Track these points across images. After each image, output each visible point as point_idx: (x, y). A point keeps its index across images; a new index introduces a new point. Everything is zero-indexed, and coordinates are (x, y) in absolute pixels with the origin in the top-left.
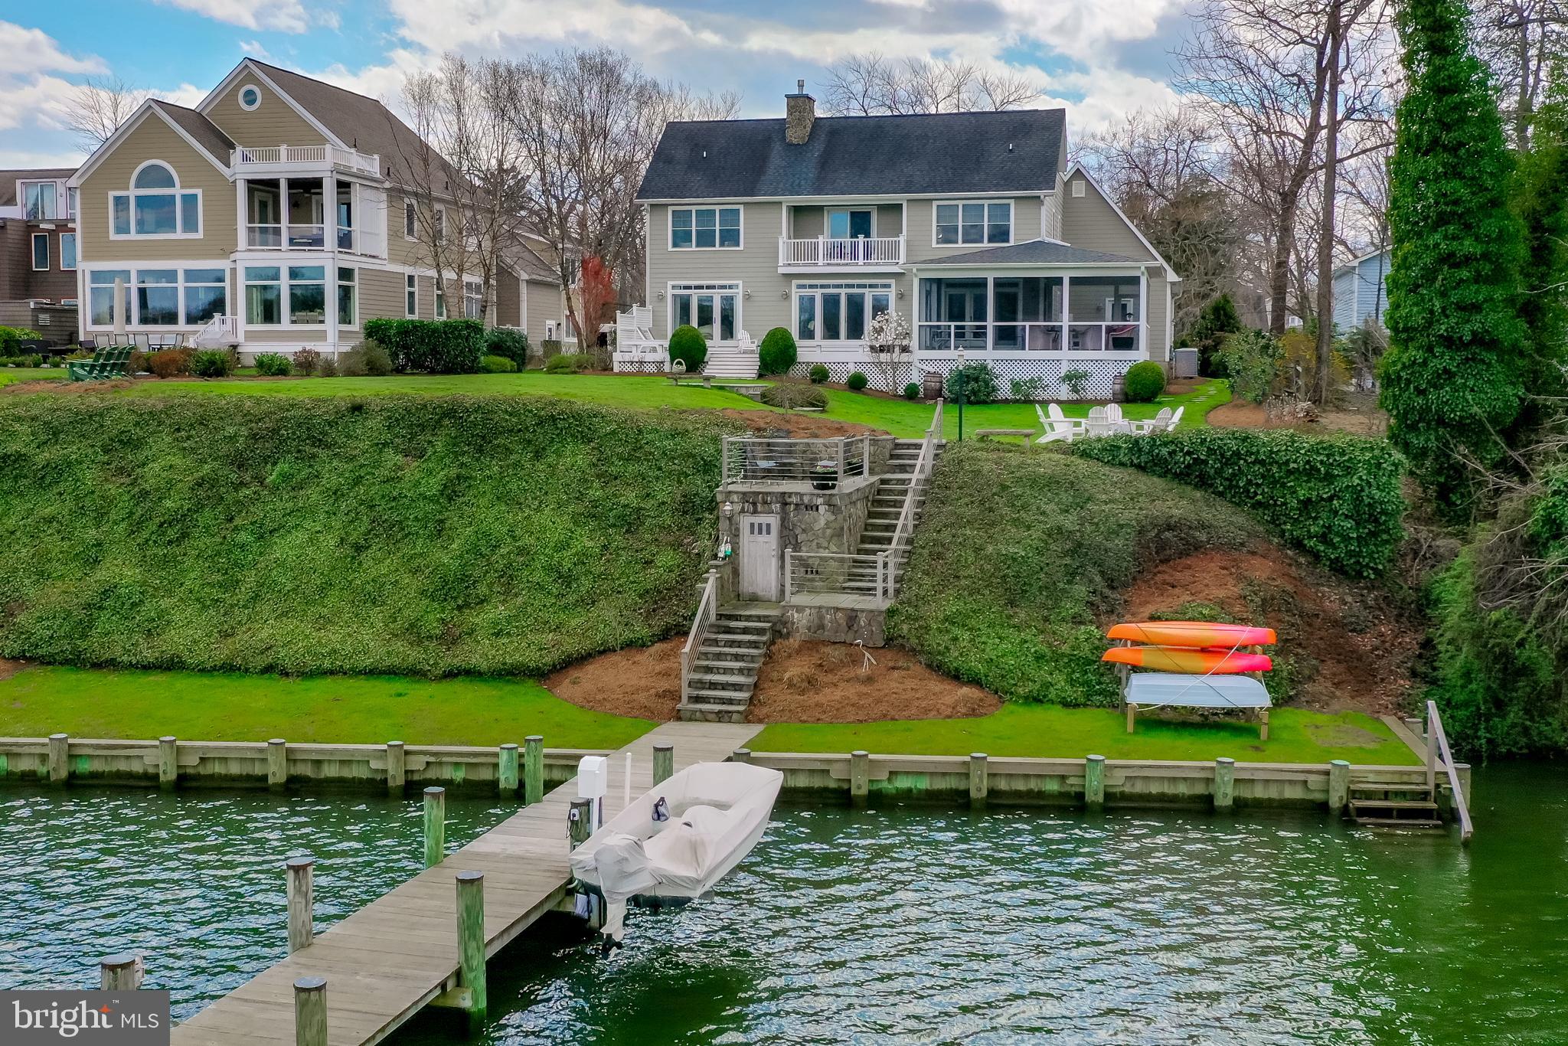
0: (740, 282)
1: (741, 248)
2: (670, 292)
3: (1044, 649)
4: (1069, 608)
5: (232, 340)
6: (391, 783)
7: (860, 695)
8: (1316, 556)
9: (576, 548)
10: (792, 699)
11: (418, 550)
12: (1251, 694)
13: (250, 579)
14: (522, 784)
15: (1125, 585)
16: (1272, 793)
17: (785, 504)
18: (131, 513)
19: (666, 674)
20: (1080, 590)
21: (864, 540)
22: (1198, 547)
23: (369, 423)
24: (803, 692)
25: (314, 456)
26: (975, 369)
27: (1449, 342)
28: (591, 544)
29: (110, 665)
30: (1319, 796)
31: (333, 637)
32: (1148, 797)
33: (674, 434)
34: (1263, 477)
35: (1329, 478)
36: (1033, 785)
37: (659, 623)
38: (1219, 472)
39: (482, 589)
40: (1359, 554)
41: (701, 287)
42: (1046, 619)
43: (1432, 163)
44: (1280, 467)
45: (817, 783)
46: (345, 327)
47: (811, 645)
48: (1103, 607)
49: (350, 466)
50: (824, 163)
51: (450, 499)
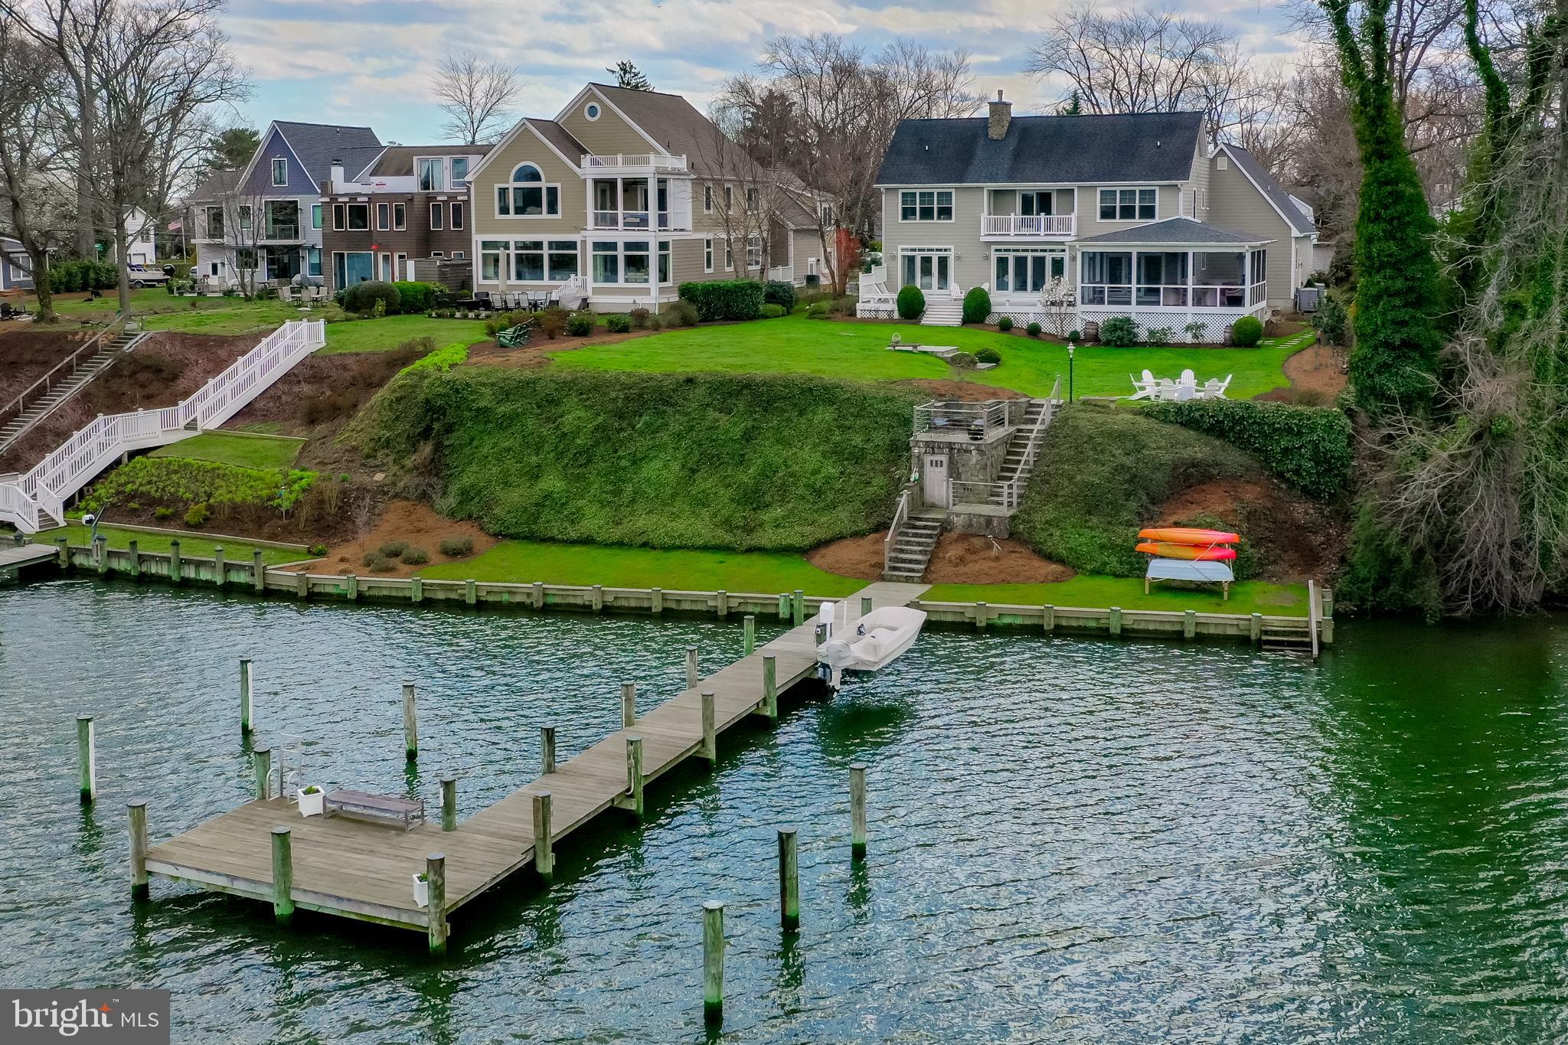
0: (952, 247)
1: (953, 221)
2: (900, 254)
3: (1104, 541)
4: (1126, 516)
5: (583, 295)
6: (719, 613)
7: (990, 568)
8: (1292, 485)
9: (824, 472)
10: (949, 570)
11: (729, 473)
12: (1222, 573)
13: (629, 488)
14: (792, 615)
15: (1162, 502)
16: (1220, 631)
17: (952, 449)
18: (557, 447)
19: (876, 553)
20: (1133, 505)
21: (1003, 470)
22: (1211, 478)
23: (697, 390)
24: (956, 566)
25: (664, 411)
26: (1121, 321)
27: (1388, 345)
28: (833, 471)
29: (552, 540)
30: (1246, 633)
31: (679, 526)
32: (1148, 631)
33: (886, 400)
34: (1259, 432)
35: (1300, 434)
36: (1081, 623)
37: (873, 521)
38: (1231, 429)
39: (768, 498)
40: (1319, 483)
41: (923, 250)
42: (1110, 523)
43: (1377, 229)
44: (1269, 426)
45: (958, 619)
46: (664, 284)
47: (964, 537)
48: (1146, 516)
49: (686, 419)
50: (1017, 154)
51: (748, 441)
